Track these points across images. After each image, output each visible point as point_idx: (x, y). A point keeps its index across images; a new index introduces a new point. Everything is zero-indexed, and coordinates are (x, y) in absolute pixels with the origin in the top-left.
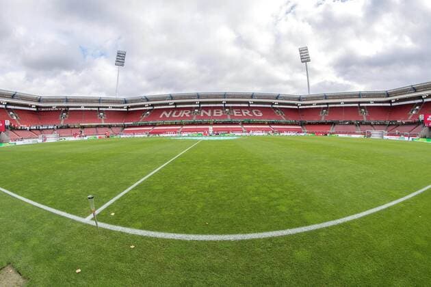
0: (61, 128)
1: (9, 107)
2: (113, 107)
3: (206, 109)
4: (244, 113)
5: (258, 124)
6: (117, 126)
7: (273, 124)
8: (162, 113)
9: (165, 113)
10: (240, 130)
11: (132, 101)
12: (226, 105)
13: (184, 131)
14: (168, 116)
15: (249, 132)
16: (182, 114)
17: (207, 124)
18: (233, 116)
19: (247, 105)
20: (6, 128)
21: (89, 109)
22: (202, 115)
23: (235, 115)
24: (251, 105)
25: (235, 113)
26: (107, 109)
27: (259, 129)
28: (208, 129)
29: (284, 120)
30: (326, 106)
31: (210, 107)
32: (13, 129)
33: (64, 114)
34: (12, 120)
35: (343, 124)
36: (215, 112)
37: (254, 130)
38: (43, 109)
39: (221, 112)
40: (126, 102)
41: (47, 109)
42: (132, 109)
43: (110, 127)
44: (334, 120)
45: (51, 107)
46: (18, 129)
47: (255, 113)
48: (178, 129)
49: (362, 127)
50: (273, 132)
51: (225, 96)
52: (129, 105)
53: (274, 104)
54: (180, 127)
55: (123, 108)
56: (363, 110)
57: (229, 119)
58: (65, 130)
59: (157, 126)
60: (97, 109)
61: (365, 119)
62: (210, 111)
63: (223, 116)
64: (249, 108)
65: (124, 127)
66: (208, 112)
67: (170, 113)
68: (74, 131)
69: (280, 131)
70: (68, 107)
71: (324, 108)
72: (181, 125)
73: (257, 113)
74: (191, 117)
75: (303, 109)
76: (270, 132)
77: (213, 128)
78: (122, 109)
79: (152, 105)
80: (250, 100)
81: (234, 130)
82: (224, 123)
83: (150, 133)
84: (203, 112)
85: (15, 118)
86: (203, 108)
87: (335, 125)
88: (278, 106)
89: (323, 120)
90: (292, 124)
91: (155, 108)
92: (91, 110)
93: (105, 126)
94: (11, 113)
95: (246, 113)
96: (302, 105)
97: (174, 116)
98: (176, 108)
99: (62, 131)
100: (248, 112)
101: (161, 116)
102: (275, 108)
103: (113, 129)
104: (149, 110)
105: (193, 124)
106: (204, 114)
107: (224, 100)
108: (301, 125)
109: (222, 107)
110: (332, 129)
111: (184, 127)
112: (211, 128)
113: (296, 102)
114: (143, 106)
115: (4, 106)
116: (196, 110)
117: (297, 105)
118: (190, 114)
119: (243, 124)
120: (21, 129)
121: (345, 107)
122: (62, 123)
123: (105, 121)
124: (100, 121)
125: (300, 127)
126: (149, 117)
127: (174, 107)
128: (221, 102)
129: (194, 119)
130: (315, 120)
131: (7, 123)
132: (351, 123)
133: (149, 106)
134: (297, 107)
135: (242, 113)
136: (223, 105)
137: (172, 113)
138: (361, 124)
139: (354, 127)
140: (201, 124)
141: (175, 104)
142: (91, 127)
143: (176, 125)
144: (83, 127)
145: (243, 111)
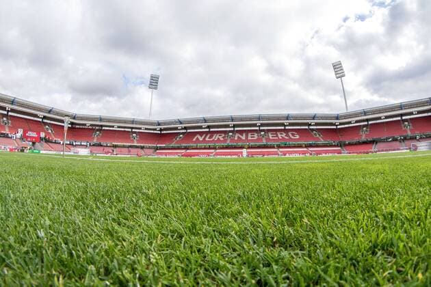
0: (93, 145)
1: (45, 121)
2: (146, 129)
3: (241, 132)
4: (279, 136)
5: (295, 147)
6: (149, 148)
7: (311, 146)
8: (195, 136)
9: (198, 136)
10: (276, 154)
11: (165, 124)
12: (261, 128)
13: (217, 154)
14: (201, 139)
15: (285, 155)
16: (216, 137)
17: (242, 148)
18: (268, 139)
19: (283, 128)
20: (41, 139)
21: (123, 129)
22: (236, 139)
23: (271, 138)
24: (287, 128)
25: (270, 135)
26: (141, 131)
27: (296, 152)
28: (242, 152)
29: (322, 141)
30: (366, 123)
31: (245, 131)
32: (47, 141)
33: (98, 133)
34: (47, 133)
35: (385, 141)
36: (250, 135)
37: (291, 153)
38: (77, 126)
39: (256, 135)
40: (159, 124)
41: (81, 127)
42: (164, 132)
43: (142, 148)
44: (375, 137)
45: (85, 125)
46: (52, 142)
47: (291, 135)
48: (212, 153)
49: (406, 142)
50: (311, 154)
51: (259, 118)
52: (162, 127)
53: (310, 125)
54: (213, 151)
55: (155, 130)
56: (406, 123)
57: (264, 142)
58: (98, 148)
59: (190, 149)
60: (130, 130)
61: (409, 133)
62: (244, 135)
63: (258, 140)
64: (285, 130)
65: (157, 149)
66: (242, 135)
67: (203, 137)
68: (107, 149)
69: (319, 153)
70: (102, 126)
71: (364, 126)
72: (215, 148)
73: (293, 135)
74: (225, 141)
75: (342, 128)
76: (308, 155)
77: (247, 152)
78: (155, 132)
79: (185, 128)
80: (286, 122)
81: (269, 154)
82: (259, 147)
83: (182, 156)
84: (237, 135)
85: (50, 131)
86: (237, 131)
87: (376, 143)
88: (315, 127)
89: (364, 138)
90: (331, 146)
91: (189, 131)
92: (125, 131)
93: (137, 147)
94: (47, 127)
95: (281, 136)
96: (341, 124)
97: (207, 139)
98: (209, 132)
99: (95, 148)
100: (284, 135)
101: (194, 140)
102: (313, 130)
103: (146, 150)
104: (182, 133)
105: (227, 148)
106: (239, 137)
107: (259, 123)
108: (341, 146)
109: (257, 130)
110: (374, 148)
111: (218, 151)
112: (244, 151)
113: (333, 121)
114: (176, 129)
115: (41, 120)
116: (231, 134)
117: (334, 125)
118: (223, 137)
119: (279, 147)
120: (55, 143)
121: (387, 123)
122: (95, 141)
123: (138, 142)
124: (133, 141)
125: (340, 148)
126: (183, 140)
127: (207, 130)
128: (255, 125)
129: (228, 143)
130: (356, 140)
131: (43, 135)
132: (395, 140)
133: (182, 129)
134: (335, 127)
135: (277, 136)
136: (258, 128)
137: (206, 137)
138: (405, 139)
139: (398, 143)
140: (235, 148)
141: (209, 127)
142: (124, 147)
143: (210, 148)
144: (115, 146)
145: (278, 133)
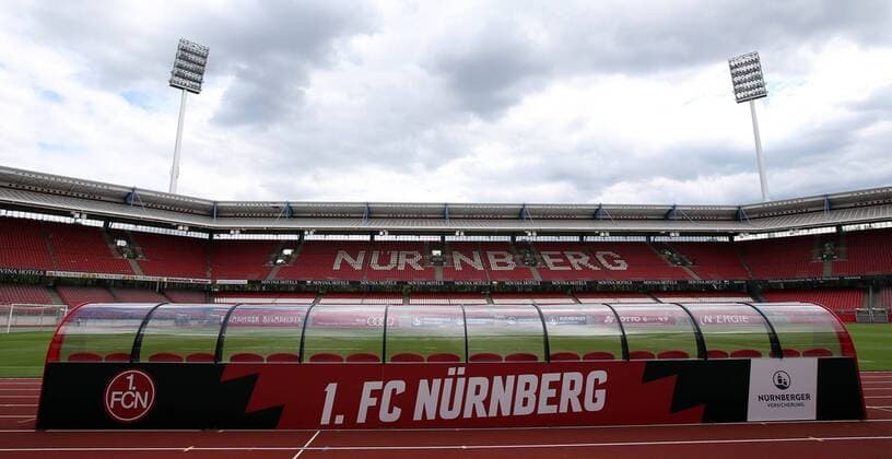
9: (344, 256)
11: (237, 212)
14: (355, 265)
16: (399, 262)
17: (474, 293)
18: (546, 272)
22: (458, 268)
23: (552, 267)
24: (588, 240)
29: (692, 279)
40: (218, 213)
44: (872, 274)
47: (604, 262)
51: (520, 214)
57: (537, 280)
62: (478, 257)
66: (472, 258)
67: (360, 259)
73: (610, 260)
84: (458, 258)
86: (454, 246)
87: (877, 290)
88: (667, 239)
95: (579, 262)
97: (375, 265)
98: (372, 244)
100: (585, 260)
101: (337, 267)
102: (661, 245)
106: (464, 264)
108: (751, 294)
109: (505, 243)
110: (873, 303)
116: (437, 253)
118: (419, 263)
123: (145, 267)
124: (126, 267)
126: (298, 266)
129: (440, 278)
130: (801, 277)
134: (727, 239)
135: (567, 263)
136: (507, 239)
137: (367, 258)
